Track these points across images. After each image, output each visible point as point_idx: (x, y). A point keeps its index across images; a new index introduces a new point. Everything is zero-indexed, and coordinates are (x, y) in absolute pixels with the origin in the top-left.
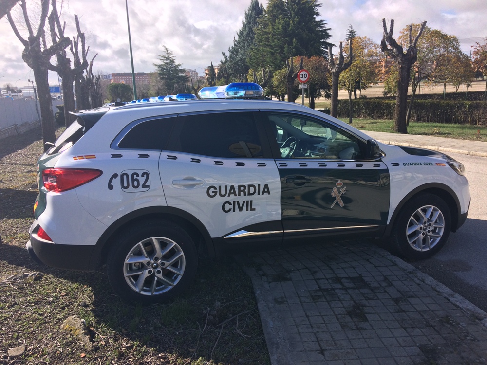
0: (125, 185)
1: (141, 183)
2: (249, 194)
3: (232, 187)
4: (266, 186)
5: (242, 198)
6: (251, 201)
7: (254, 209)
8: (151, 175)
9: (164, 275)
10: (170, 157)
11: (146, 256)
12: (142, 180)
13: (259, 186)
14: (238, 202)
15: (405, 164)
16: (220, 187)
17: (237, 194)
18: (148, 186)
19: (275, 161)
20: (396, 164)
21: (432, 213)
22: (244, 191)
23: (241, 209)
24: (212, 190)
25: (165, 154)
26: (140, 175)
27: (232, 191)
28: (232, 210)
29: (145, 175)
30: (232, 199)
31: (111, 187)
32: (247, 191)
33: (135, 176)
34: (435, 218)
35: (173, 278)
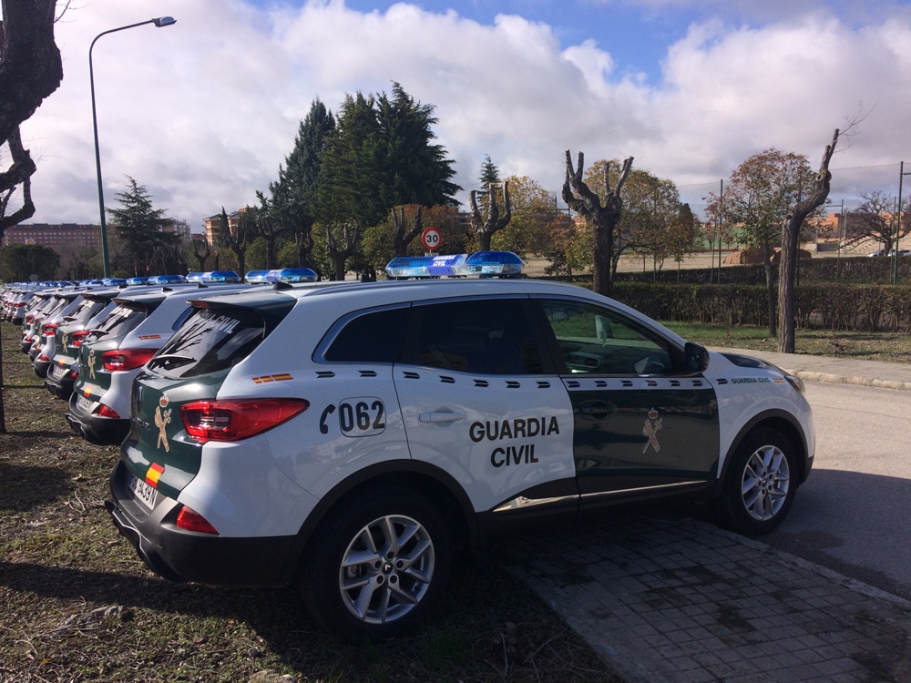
0: (347, 425)
1: (372, 421)
2: (531, 435)
3: (506, 424)
4: (554, 419)
5: (519, 441)
6: (533, 446)
7: (536, 460)
8: (386, 407)
9: (401, 585)
10: (409, 375)
11: (375, 550)
12: (373, 414)
13: (543, 419)
14: (514, 448)
15: (735, 381)
16: (488, 423)
17: (513, 435)
18: (383, 426)
19: (561, 379)
20: (722, 381)
21: (772, 456)
22: (522, 429)
23: (517, 461)
24: (477, 428)
25: (400, 370)
26: (370, 407)
27: (506, 431)
28: (505, 462)
29: (377, 407)
30: (505, 442)
31: (324, 429)
32: (526, 428)
33: (362, 408)
34: (776, 467)
35: (413, 589)
